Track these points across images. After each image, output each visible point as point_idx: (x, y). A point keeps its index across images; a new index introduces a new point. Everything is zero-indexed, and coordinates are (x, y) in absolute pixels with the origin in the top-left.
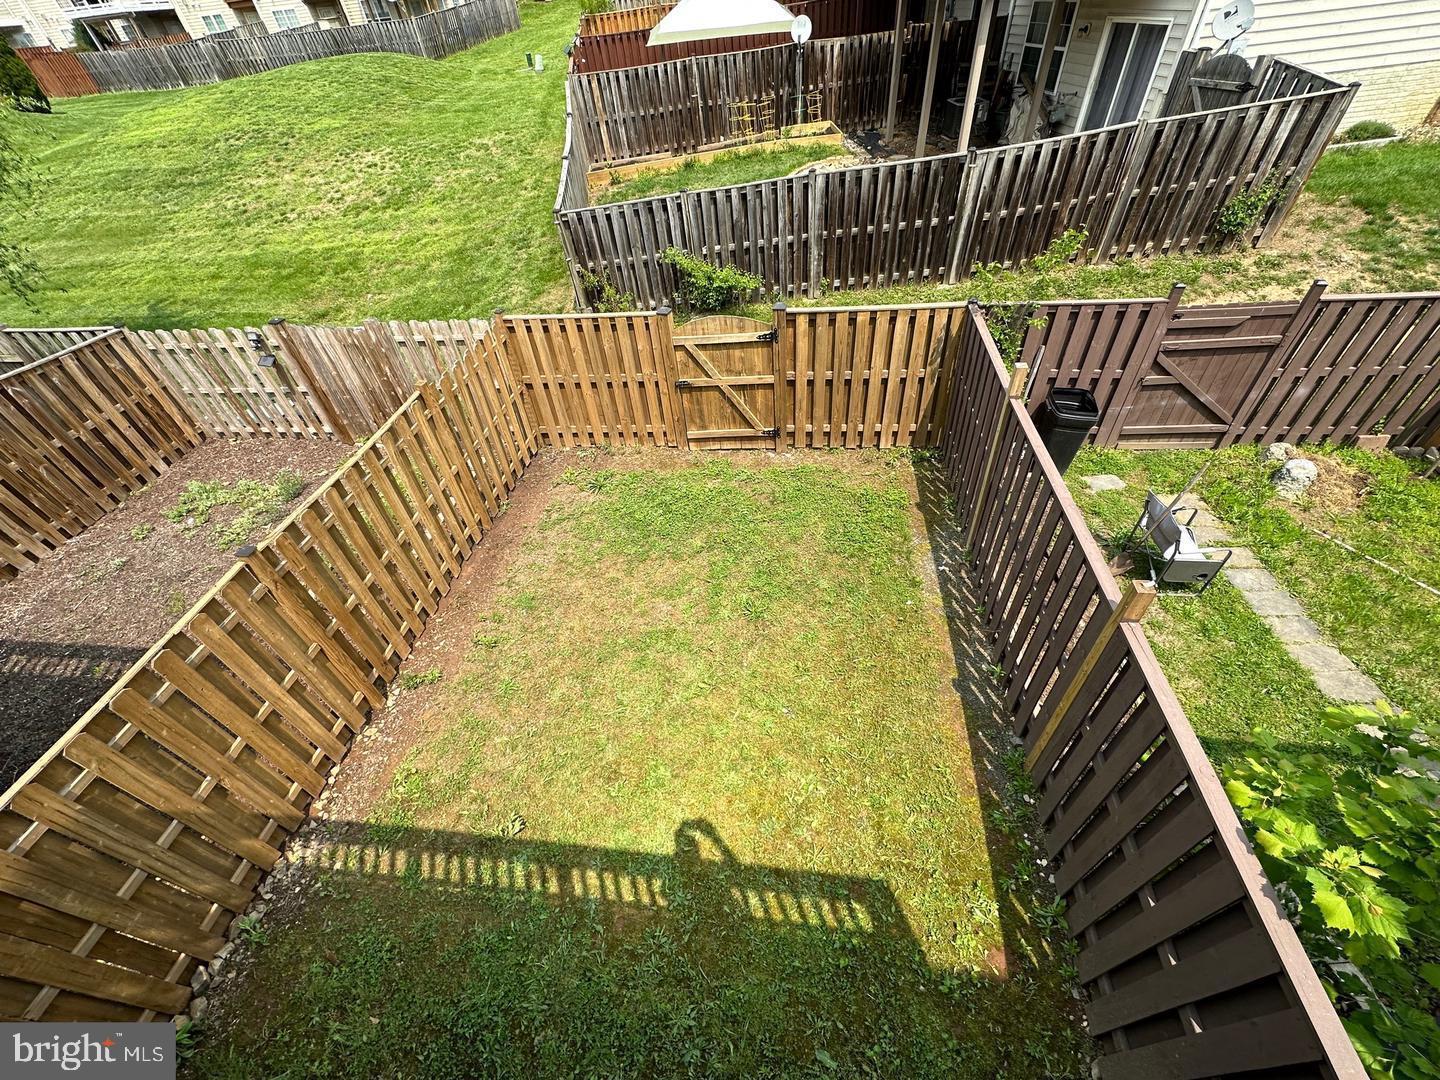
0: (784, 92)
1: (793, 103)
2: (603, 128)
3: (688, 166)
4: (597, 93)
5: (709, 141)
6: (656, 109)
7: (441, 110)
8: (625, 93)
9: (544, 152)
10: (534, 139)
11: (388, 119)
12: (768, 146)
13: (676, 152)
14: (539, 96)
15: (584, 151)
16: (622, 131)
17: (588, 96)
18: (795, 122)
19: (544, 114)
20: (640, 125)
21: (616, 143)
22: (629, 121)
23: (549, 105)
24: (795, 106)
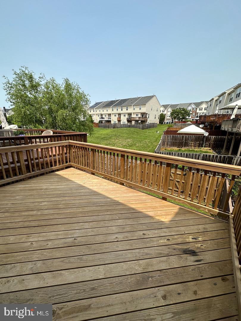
0: (201, 142)
1: (203, 144)
2: (166, 142)
3: (179, 150)
4: (166, 137)
5: (185, 147)
6: (176, 141)
7: (141, 136)
8: (171, 138)
9: (155, 144)
10: (154, 142)
11: (133, 136)
12: (196, 150)
13: (178, 147)
14: (157, 137)
15: (162, 144)
16: (169, 143)
17: (165, 138)
18: (203, 147)
19: (157, 139)
20: (172, 143)
21: (167, 144)
22: (171, 142)
23: (158, 138)
24: (203, 145)
